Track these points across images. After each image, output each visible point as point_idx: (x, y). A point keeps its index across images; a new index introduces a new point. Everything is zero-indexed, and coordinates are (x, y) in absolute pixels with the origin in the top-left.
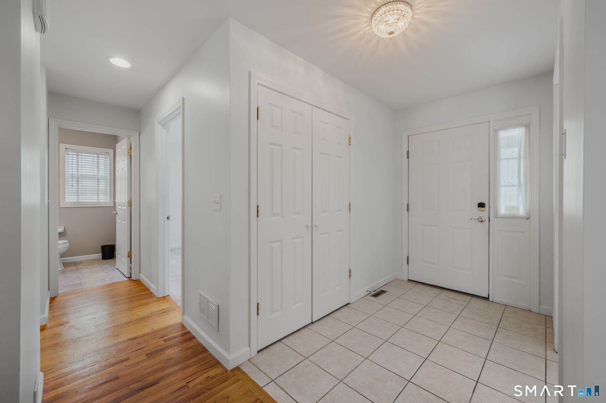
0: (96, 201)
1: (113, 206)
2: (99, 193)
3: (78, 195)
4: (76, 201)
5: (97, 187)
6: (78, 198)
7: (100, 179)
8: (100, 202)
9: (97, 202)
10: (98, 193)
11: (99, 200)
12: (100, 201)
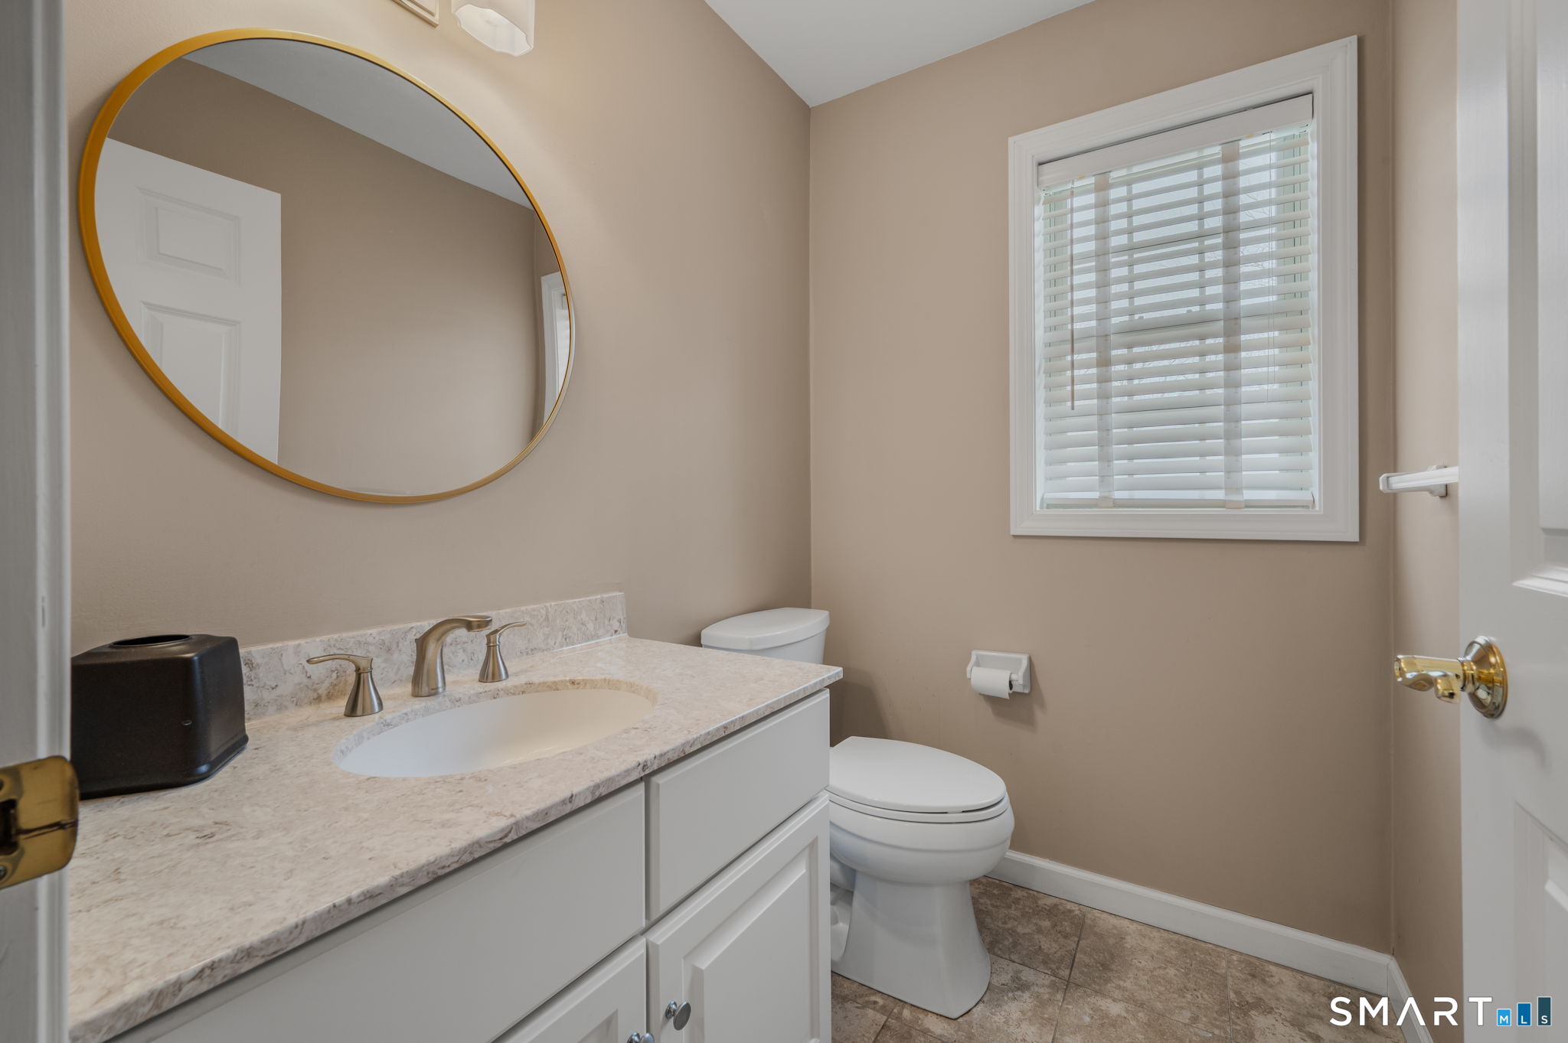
0: (1219, 495)
1: (1357, 539)
2: (1239, 436)
3: (1105, 458)
4: (1095, 495)
5: (1221, 391)
6: (1104, 478)
7: (1243, 322)
8: (1249, 505)
9: (1222, 504)
10: (1232, 435)
11: (1238, 490)
12: (1248, 495)
